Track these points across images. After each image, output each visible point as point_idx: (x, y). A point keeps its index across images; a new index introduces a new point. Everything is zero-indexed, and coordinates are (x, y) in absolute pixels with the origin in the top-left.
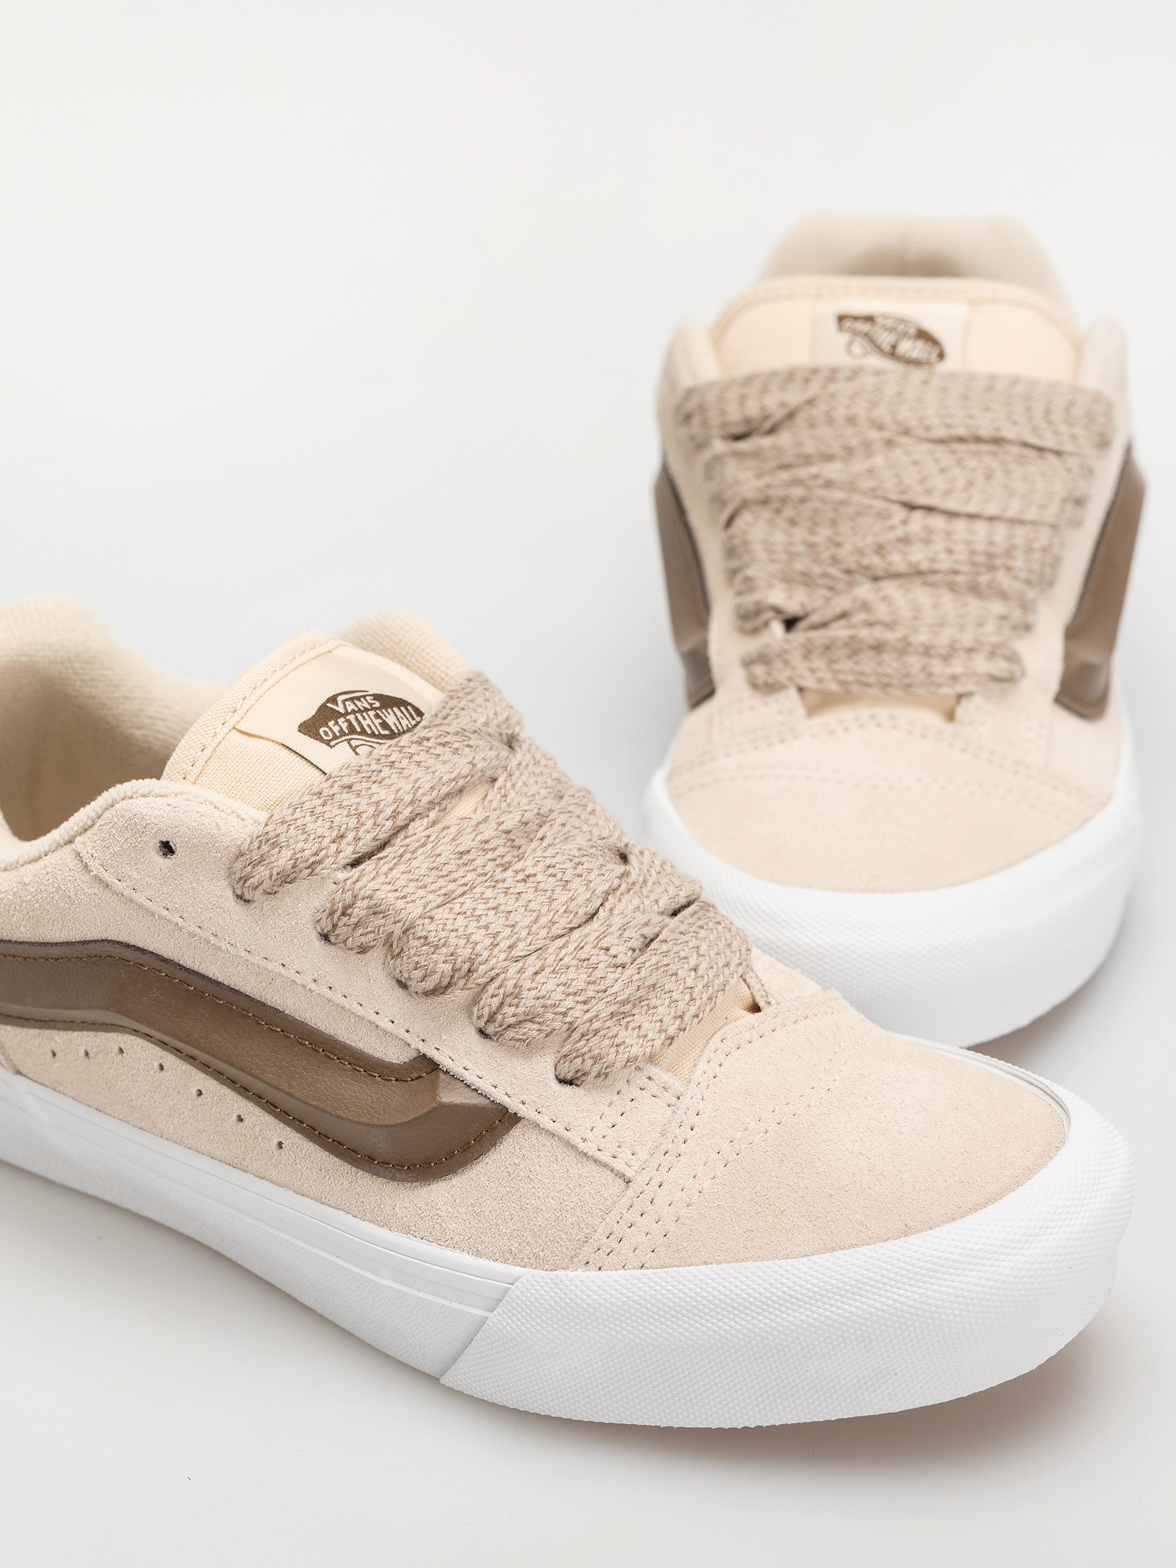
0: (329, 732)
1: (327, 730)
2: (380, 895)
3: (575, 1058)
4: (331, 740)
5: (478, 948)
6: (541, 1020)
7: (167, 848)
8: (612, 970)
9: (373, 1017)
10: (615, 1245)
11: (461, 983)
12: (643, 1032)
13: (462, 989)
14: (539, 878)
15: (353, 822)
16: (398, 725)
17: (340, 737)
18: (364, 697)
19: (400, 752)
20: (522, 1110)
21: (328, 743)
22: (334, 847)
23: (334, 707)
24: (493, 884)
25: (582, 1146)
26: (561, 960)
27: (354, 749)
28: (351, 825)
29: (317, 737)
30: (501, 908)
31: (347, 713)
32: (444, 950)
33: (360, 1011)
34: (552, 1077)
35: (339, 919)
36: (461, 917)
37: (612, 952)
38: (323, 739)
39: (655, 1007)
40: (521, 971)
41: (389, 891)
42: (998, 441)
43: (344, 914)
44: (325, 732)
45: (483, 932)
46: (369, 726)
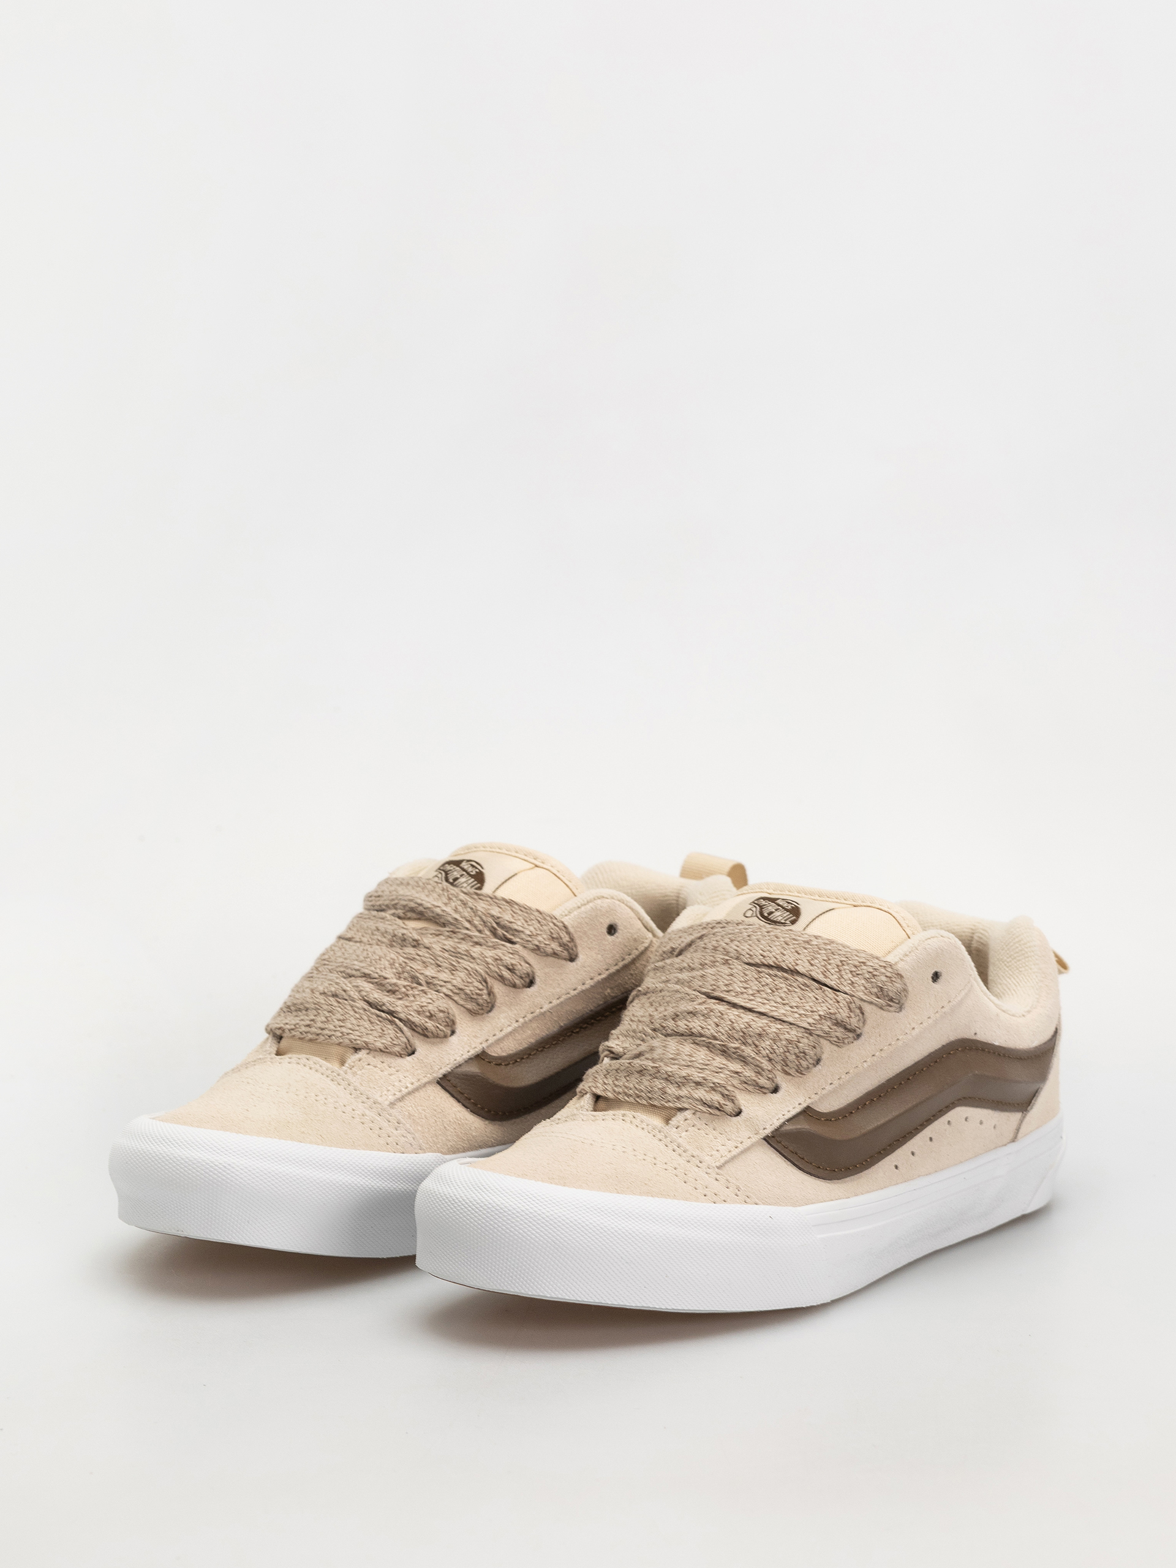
42: (795, 972)
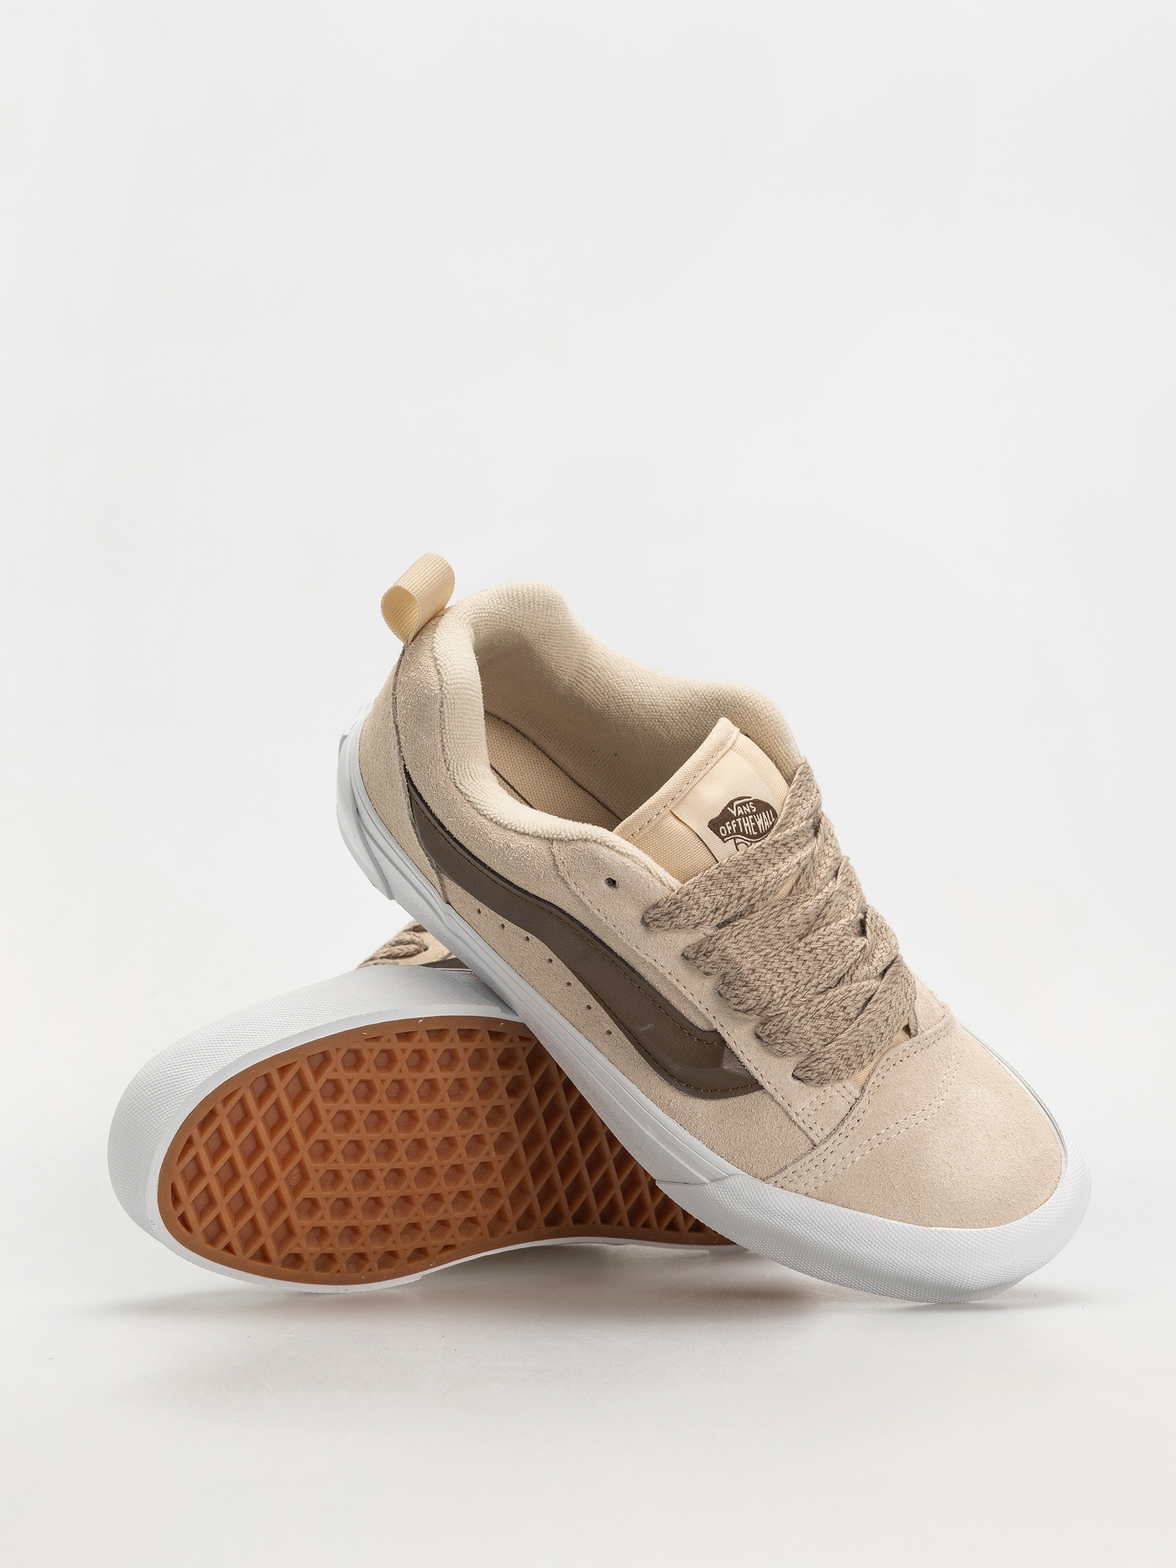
0: (726, 832)
1: (724, 828)
2: (729, 951)
3: (808, 1071)
4: (725, 837)
5: (775, 996)
6: (796, 1045)
7: (612, 883)
8: (844, 1022)
9: (697, 1004)
10: (795, 1178)
11: (758, 1011)
12: (850, 1063)
13: (758, 1015)
14: (818, 951)
15: (726, 901)
16: (763, 827)
17: (731, 835)
18: (748, 802)
19: (762, 852)
20: (767, 1086)
21: (722, 838)
22: (711, 915)
23: (731, 811)
24: (792, 950)
25: (794, 1117)
26: (818, 1010)
27: (736, 845)
28: (724, 903)
29: (717, 833)
30: (794, 969)
31: (738, 817)
32: (755, 993)
33: (690, 998)
34: (791, 1074)
35: (701, 956)
36: (770, 972)
37: (847, 1011)
38: (721, 835)
39: (861, 1046)
40: (794, 1015)
41: (734, 949)
43: (704, 955)
44: (723, 829)
45: (779, 984)
46: (747, 827)
